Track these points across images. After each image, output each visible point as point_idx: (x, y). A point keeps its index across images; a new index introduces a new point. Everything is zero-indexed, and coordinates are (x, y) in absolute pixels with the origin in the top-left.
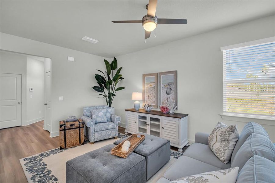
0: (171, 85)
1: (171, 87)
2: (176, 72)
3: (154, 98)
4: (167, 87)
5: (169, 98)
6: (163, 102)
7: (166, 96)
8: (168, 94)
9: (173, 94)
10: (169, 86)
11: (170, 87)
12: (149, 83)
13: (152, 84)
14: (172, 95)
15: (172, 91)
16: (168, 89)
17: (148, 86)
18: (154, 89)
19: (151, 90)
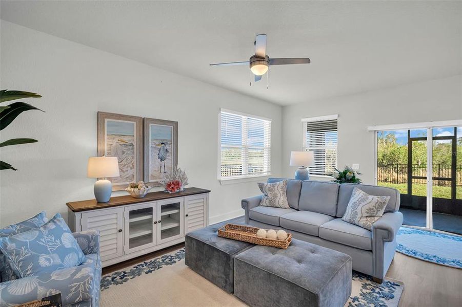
0: (167, 143)
1: (167, 147)
2: (175, 124)
3: (131, 169)
4: (159, 147)
5: (163, 167)
6: (151, 175)
7: (157, 163)
8: (162, 160)
9: (169, 159)
10: (163, 145)
11: (165, 148)
12: (116, 135)
13: (126, 139)
14: (169, 162)
15: (168, 154)
16: (161, 151)
17: (115, 142)
18: (133, 149)
19: (123, 153)
